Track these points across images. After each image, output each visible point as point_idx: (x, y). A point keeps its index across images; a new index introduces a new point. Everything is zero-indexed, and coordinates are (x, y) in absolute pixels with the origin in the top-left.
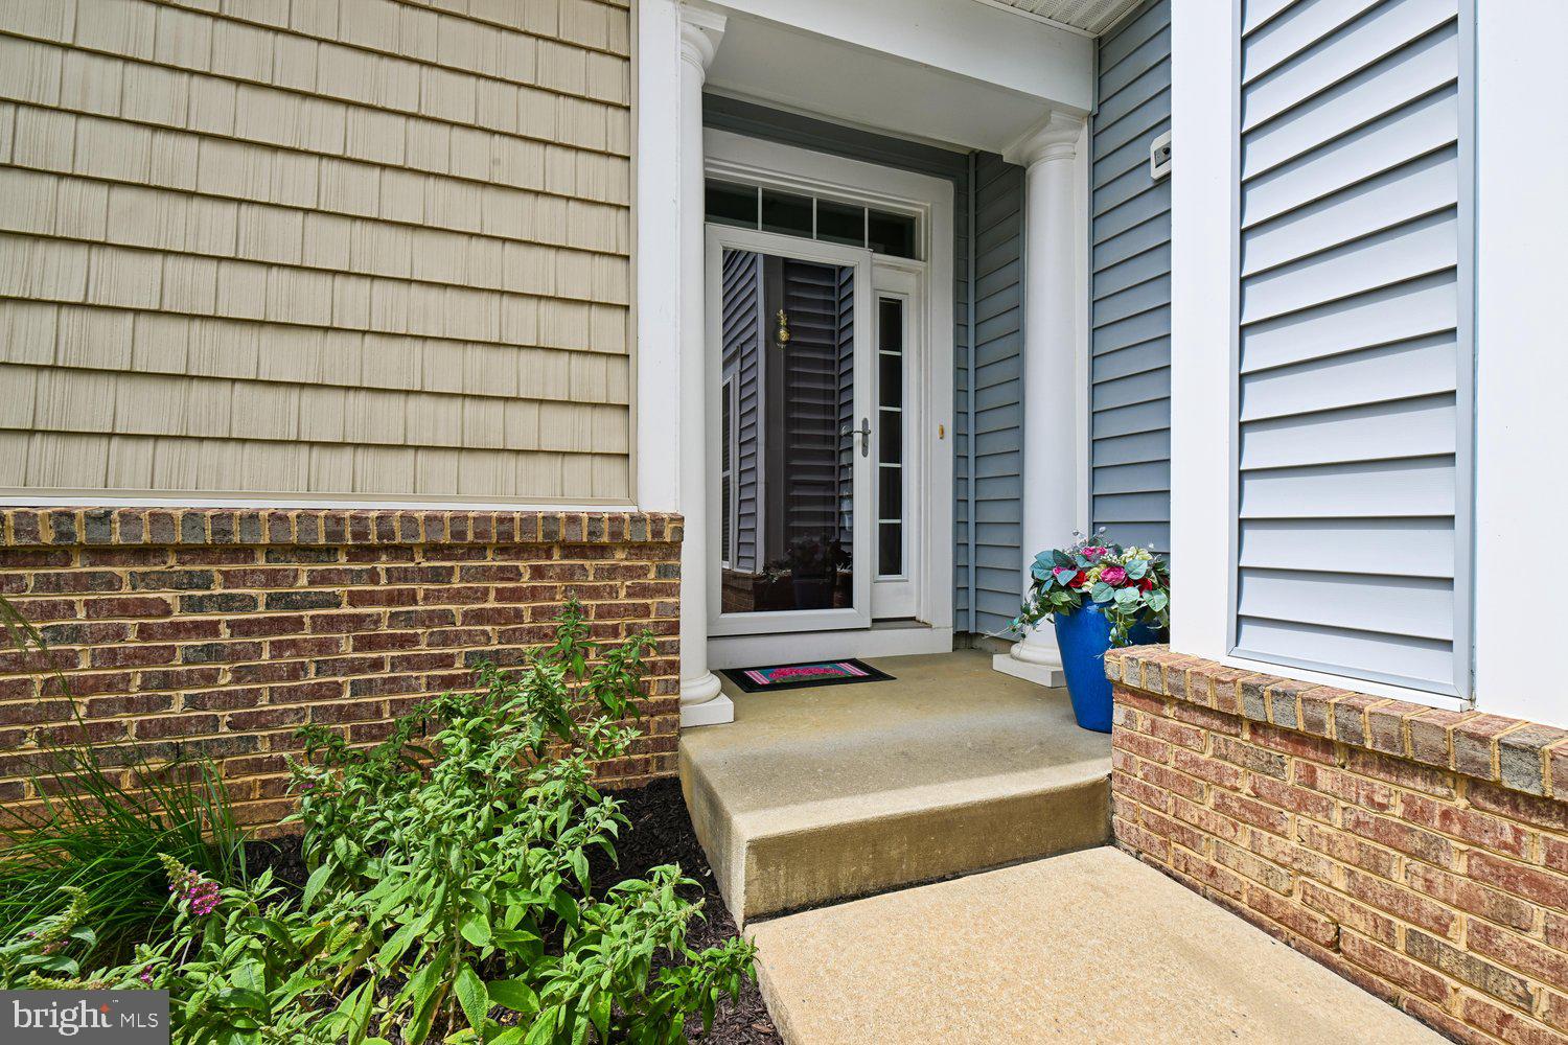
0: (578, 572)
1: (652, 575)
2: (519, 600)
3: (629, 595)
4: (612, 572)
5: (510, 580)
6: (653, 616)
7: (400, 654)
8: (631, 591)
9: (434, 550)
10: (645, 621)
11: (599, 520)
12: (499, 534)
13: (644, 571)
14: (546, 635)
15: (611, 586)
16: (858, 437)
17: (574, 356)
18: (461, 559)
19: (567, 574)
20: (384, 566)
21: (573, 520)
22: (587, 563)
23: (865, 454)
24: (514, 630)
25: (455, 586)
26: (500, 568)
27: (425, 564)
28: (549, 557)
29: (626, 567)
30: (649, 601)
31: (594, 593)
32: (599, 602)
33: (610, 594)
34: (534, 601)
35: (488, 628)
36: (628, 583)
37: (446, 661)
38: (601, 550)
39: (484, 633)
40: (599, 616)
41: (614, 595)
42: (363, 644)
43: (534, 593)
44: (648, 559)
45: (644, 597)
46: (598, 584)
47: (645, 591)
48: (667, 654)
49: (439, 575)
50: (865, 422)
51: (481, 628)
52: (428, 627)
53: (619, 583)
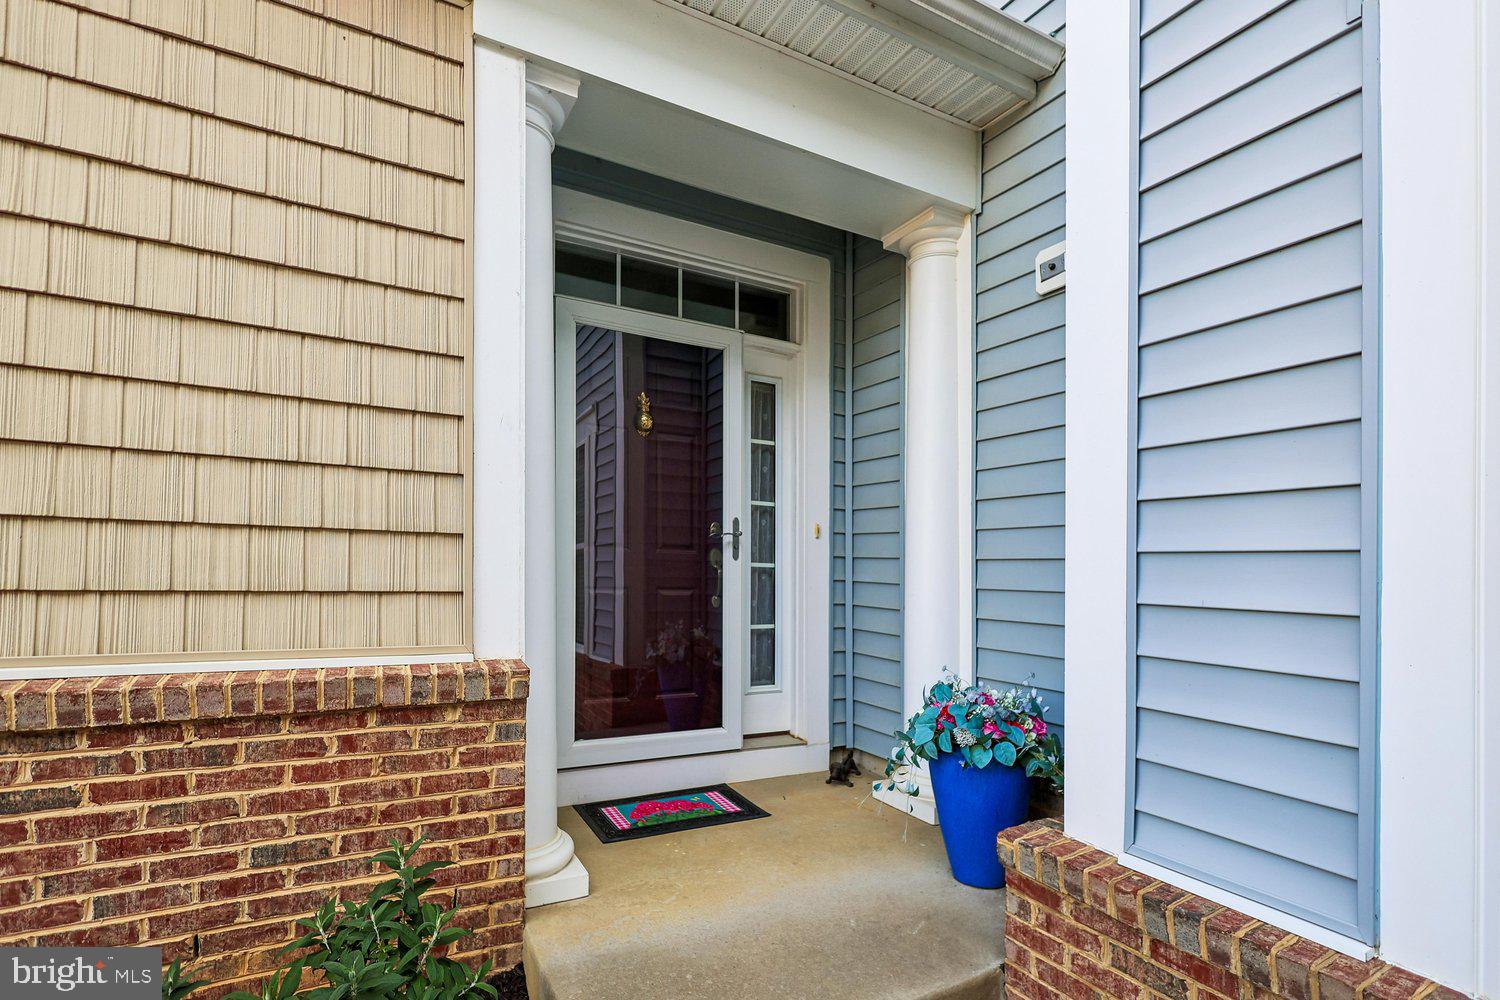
0: (399, 740)
1: (491, 737)
2: (324, 779)
3: (463, 763)
4: (442, 736)
5: (312, 755)
6: (492, 785)
7: (163, 858)
8: (465, 758)
9: (209, 725)
10: (482, 793)
11: (426, 678)
12: (297, 703)
13: (482, 733)
14: (358, 820)
15: (440, 754)
16: (727, 539)
17: (393, 476)
18: (246, 735)
19: (385, 743)
20: (140, 750)
21: (393, 680)
22: (410, 729)
23: (736, 557)
24: (317, 817)
25: (237, 768)
26: (300, 743)
27: (198, 744)
28: (362, 724)
29: (460, 731)
30: (487, 769)
31: (420, 763)
32: (425, 774)
33: (440, 763)
34: (342, 779)
35: (283, 817)
36: (462, 749)
37: (227, 862)
38: (428, 712)
39: (277, 823)
40: (426, 791)
41: (445, 764)
42: (110, 850)
43: (343, 769)
44: (487, 719)
45: (481, 764)
46: (424, 752)
47: (482, 757)
48: (510, 828)
49: (213, 756)
50: (736, 522)
51: (273, 817)
52: (201, 822)
53: (450, 750)
